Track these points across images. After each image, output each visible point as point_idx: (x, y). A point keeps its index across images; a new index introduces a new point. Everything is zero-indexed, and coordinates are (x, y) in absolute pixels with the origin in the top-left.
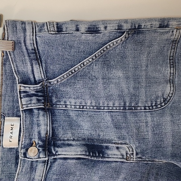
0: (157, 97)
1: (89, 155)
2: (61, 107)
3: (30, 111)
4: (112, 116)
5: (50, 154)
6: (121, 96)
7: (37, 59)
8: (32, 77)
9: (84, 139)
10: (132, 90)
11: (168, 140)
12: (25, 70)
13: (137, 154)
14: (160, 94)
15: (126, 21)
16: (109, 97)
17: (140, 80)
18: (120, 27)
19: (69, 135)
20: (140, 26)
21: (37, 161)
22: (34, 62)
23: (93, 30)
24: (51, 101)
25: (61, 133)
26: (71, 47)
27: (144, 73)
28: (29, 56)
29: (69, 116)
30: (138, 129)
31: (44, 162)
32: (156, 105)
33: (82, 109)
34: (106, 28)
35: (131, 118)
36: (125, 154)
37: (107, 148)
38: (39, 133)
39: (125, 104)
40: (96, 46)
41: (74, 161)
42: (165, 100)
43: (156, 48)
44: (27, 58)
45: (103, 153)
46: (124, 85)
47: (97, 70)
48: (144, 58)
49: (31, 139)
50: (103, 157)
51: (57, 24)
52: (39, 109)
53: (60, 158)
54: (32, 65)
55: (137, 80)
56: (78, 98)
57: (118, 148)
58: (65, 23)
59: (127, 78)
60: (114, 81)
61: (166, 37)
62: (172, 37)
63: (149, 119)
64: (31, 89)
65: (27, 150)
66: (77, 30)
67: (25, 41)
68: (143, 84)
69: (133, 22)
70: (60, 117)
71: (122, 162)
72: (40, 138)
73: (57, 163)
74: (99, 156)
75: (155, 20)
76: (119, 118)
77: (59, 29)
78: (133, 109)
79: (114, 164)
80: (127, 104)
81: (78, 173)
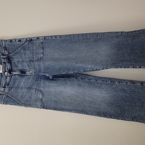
0: (39, 58)
1: (21, 74)
2: (13, 61)
3: (5, 63)
4: (27, 63)
5: (11, 74)
6: (29, 58)
7: (6, 49)
8: (5, 54)
9: (20, 70)
10: (32, 56)
11: (42, 69)
12: (3, 52)
13: (34, 73)
14: (39, 57)
15: (28, 38)
16: (26, 58)
17: (34, 53)
18: (27, 40)
19: (16, 69)
20: (32, 39)
21: (7, 76)
22: (5, 50)
23: (20, 41)
24: (10, 60)
25: (13, 68)
26: (15, 46)
27: (35, 51)
28: (4, 49)
29: (15, 64)
30: (34, 66)
31: (9, 76)
32: (39, 60)
33: (19, 62)
34: (23, 40)
35: (32, 63)
36: (31, 73)
37: (26, 72)
38: (8, 68)
39: (30, 60)
40: (21, 45)
41: (18, 76)
42: (41, 58)
43: (37, 45)
44: (3, 49)
45: (25, 73)
46: (30, 55)
47: (22, 51)
48: (35, 47)
49: (5, 70)
50: (25, 74)
51: (10, 40)
52: (7, 62)
53: (14, 75)
54: (5, 51)
55: (33, 53)
56: (17, 59)
57: (29, 72)
58: (12, 39)
59: (31, 53)
60: (27, 54)
61: (39, 41)
62: (41, 42)
63: (37, 63)
64: (5, 57)
65: (4, 73)
66: (16, 41)
67: (2, 45)
68: (35, 54)
69: (30, 38)
70: (13, 64)
71: (31, 75)
72: (8, 70)
73: (13, 76)
74: (24, 74)
75: (36, 37)
76: (29, 63)
77: (11, 41)
78: (33, 61)
79: (28, 76)
80: (31, 60)
81: (19, 79)
